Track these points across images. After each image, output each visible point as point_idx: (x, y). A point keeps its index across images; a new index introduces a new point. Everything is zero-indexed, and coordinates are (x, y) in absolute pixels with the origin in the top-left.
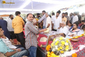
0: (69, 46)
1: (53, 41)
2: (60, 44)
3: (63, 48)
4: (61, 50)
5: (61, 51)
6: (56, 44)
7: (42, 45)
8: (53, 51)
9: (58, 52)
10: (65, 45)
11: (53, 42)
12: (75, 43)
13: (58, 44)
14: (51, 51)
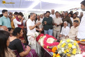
0: (76, 49)
1: (60, 42)
2: (66, 47)
3: (70, 50)
4: (68, 52)
5: (68, 54)
6: (62, 46)
7: (48, 46)
8: (59, 53)
9: (64, 55)
10: (72, 48)
11: (60, 44)
12: (84, 47)
13: (65, 46)
14: (57, 53)
